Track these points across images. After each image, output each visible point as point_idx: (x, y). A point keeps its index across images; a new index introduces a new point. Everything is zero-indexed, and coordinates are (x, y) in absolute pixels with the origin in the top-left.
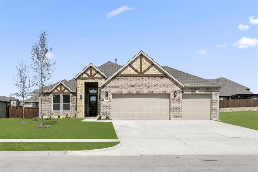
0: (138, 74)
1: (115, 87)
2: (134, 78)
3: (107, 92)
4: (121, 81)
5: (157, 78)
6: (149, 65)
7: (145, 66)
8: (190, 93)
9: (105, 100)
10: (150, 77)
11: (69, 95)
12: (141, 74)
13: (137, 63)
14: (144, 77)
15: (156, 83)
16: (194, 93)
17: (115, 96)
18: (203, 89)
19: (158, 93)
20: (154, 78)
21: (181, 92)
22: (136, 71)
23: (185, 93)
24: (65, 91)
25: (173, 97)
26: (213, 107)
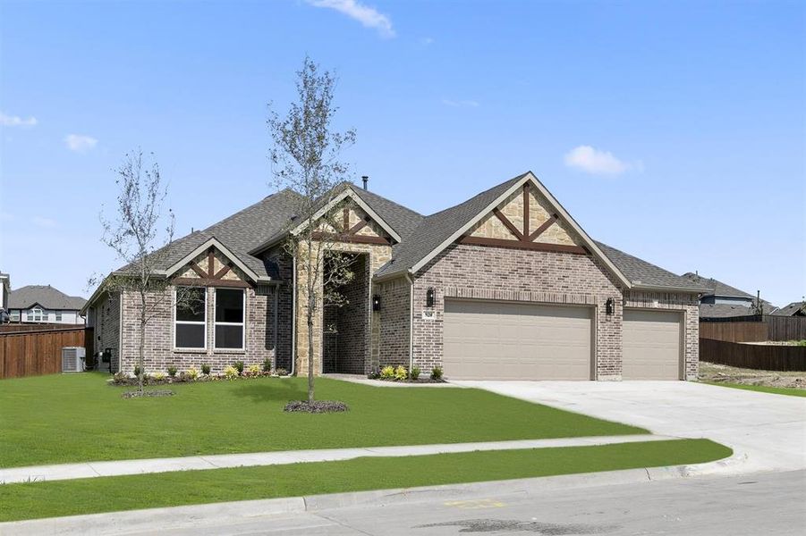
0: (517, 239)
1: (455, 276)
2: (508, 251)
3: (430, 292)
4: (471, 258)
5: (565, 256)
6: (547, 216)
7: (535, 220)
8: (640, 305)
9: (424, 317)
10: (548, 251)
11: (241, 292)
12: (525, 242)
13: (514, 208)
14: (533, 252)
15: (563, 273)
16: (647, 305)
17: (454, 304)
18: (667, 296)
19: (568, 301)
20: (558, 258)
21: (621, 303)
22: (514, 231)
23: (629, 304)
24: (226, 277)
25: (604, 315)
26: (688, 346)
